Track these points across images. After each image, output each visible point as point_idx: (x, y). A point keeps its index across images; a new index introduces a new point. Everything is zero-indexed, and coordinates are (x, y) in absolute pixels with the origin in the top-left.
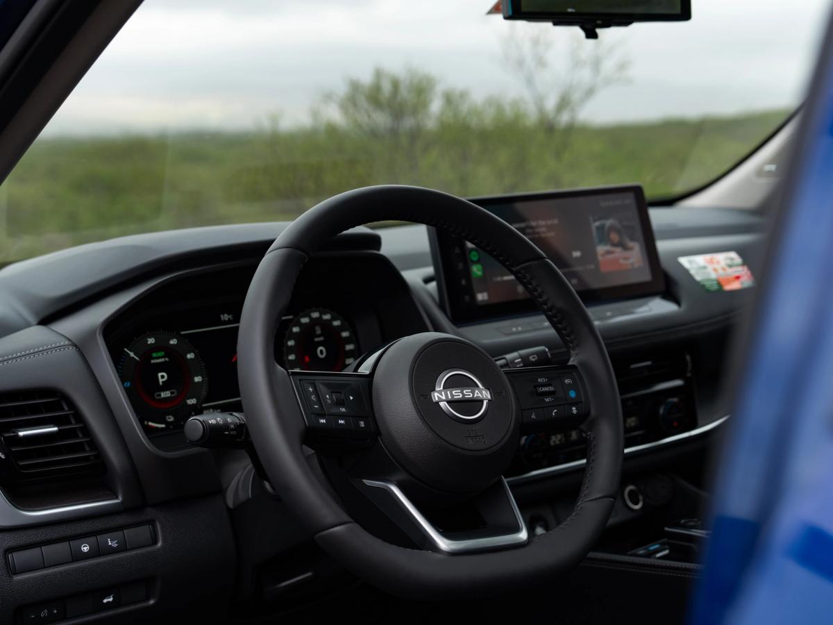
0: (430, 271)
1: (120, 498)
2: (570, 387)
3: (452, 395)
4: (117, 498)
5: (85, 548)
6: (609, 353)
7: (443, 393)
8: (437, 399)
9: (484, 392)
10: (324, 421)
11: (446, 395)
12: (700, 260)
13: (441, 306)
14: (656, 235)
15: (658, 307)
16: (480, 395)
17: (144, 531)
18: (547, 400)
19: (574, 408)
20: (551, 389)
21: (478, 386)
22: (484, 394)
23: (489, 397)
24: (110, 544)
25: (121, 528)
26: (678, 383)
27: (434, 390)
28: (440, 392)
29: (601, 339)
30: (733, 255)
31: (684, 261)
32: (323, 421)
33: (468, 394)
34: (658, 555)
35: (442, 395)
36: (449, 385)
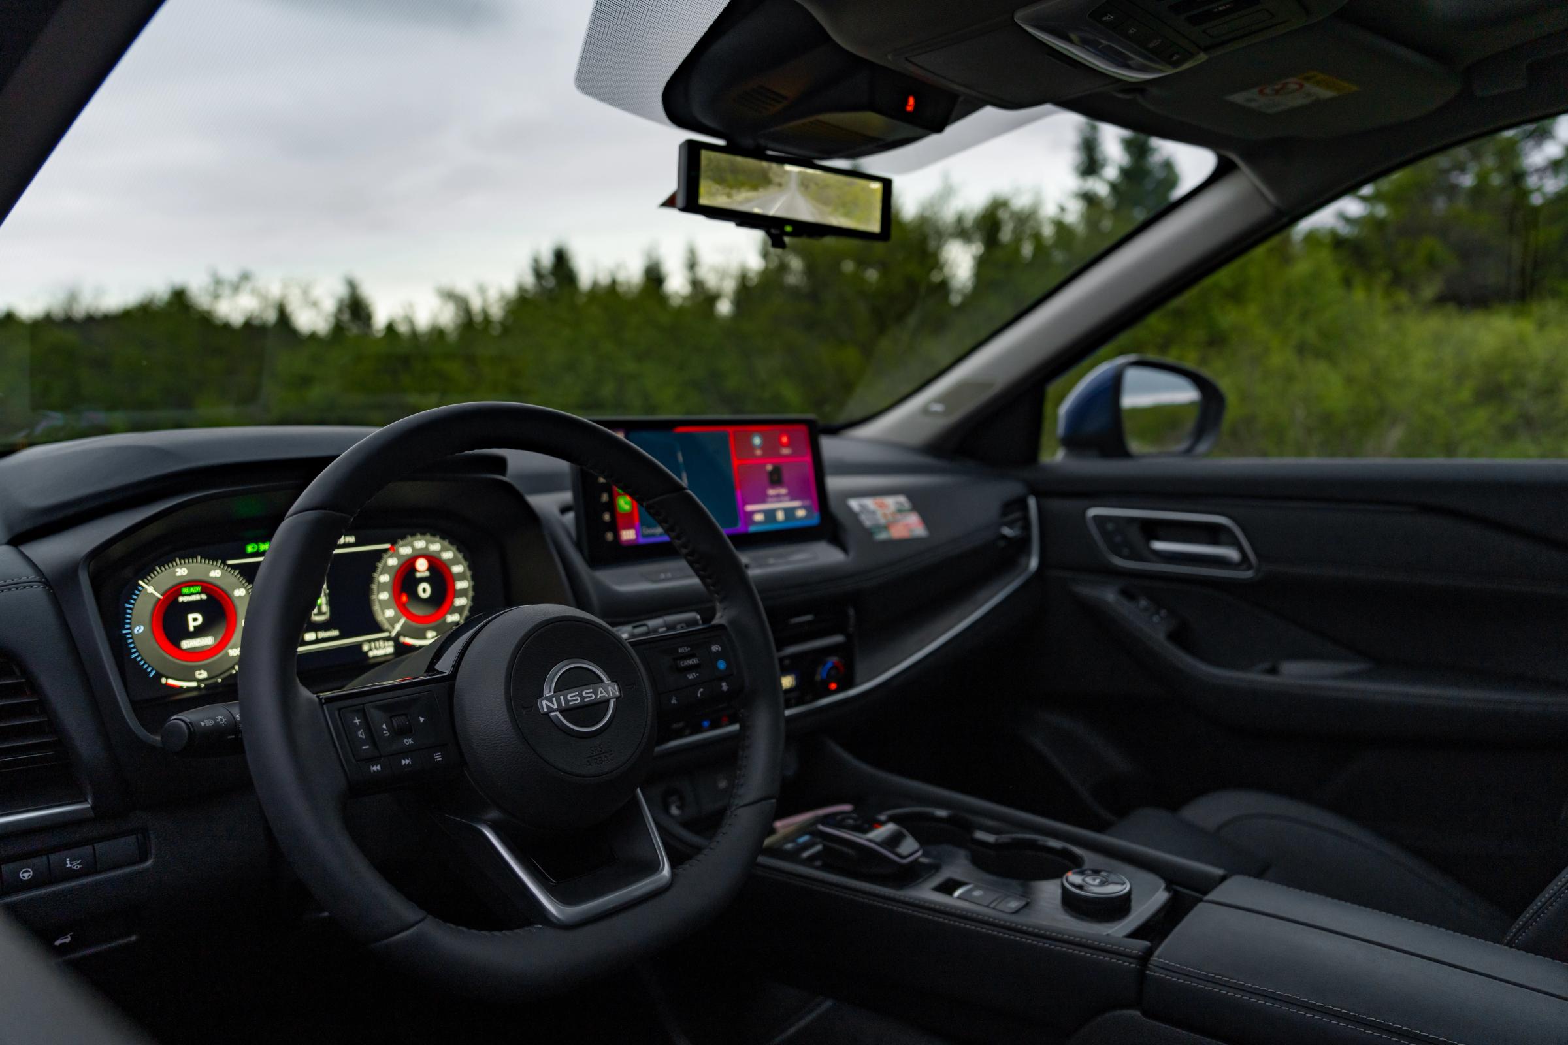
0: (567, 497)
1: (89, 801)
2: (719, 656)
3: (567, 701)
4: (86, 801)
5: (26, 875)
6: (765, 609)
7: (554, 699)
8: (545, 710)
9: (610, 688)
10: (379, 767)
11: (559, 703)
12: (869, 503)
13: (578, 545)
14: (827, 470)
15: (824, 555)
16: (605, 694)
17: (127, 844)
18: (690, 677)
19: (724, 684)
20: (695, 661)
21: (601, 681)
22: (609, 690)
23: (618, 694)
24: (69, 865)
25: (91, 841)
26: (838, 639)
27: (540, 695)
28: (550, 699)
29: (755, 591)
30: (902, 499)
31: (854, 504)
32: (376, 768)
33: (588, 695)
34: (805, 854)
35: (553, 704)
36: (563, 685)
